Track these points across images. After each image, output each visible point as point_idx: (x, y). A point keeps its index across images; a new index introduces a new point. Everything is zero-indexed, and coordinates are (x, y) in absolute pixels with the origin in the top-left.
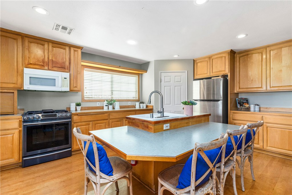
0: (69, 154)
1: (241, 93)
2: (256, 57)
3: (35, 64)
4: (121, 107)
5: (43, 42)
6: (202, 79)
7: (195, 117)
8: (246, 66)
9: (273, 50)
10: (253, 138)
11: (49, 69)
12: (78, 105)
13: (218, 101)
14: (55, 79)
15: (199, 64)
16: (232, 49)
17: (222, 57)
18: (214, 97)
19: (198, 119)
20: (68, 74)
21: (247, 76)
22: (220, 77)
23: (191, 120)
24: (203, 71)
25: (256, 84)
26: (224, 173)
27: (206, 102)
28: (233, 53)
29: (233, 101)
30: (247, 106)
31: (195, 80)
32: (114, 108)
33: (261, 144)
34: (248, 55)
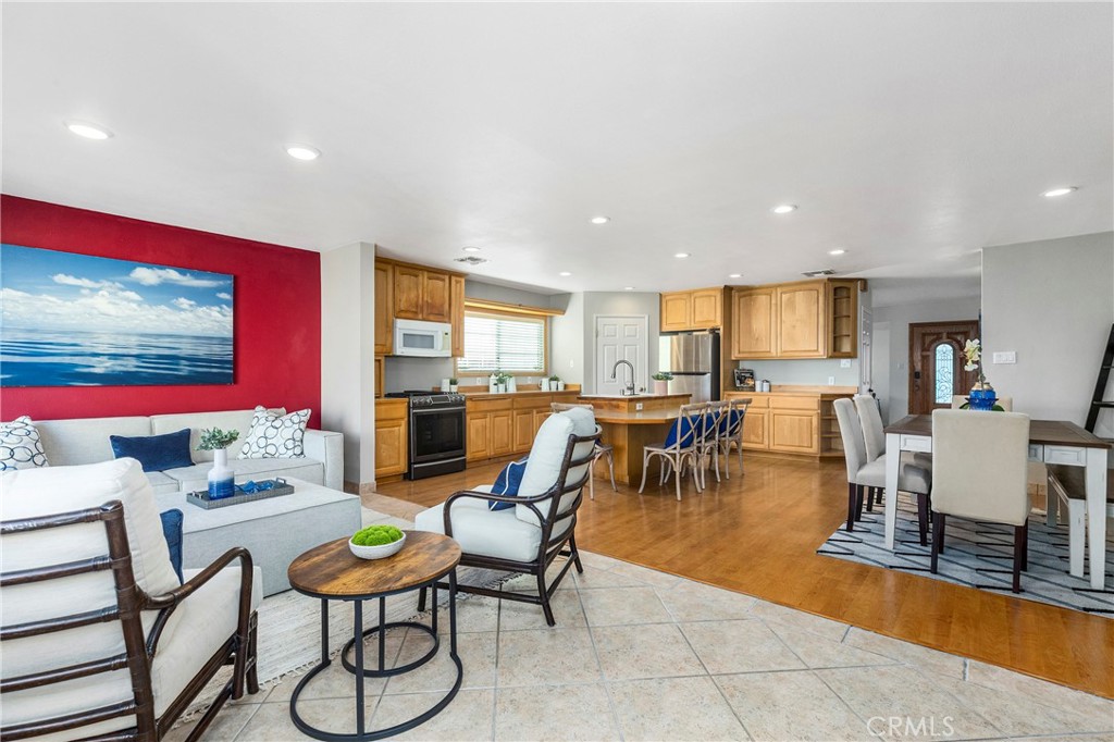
0: (461, 467)
1: (745, 359)
2: (762, 300)
3: (406, 311)
4: (518, 388)
5: (416, 272)
6: (676, 333)
7: (671, 397)
8: (749, 315)
9: (785, 293)
10: (739, 418)
11: (423, 320)
12: (453, 382)
13: (704, 374)
14: (432, 336)
15: (670, 303)
16: (728, 284)
17: (710, 296)
18: (697, 367)
19: (675, 400)
20: (450, 325)
21: (750, 330)
22: (707, 333)
23: (666, 401)
24: (678, 318)
25: (763, 347)
26: (705, 448)
27: (683, 376)
28: (728, 291)
29: (730, 376)
30: (751, 383)
31: (662, 333)
32: (506, 390)
33: (766, 442)
34: (751, 295)
